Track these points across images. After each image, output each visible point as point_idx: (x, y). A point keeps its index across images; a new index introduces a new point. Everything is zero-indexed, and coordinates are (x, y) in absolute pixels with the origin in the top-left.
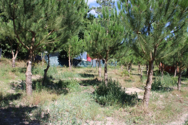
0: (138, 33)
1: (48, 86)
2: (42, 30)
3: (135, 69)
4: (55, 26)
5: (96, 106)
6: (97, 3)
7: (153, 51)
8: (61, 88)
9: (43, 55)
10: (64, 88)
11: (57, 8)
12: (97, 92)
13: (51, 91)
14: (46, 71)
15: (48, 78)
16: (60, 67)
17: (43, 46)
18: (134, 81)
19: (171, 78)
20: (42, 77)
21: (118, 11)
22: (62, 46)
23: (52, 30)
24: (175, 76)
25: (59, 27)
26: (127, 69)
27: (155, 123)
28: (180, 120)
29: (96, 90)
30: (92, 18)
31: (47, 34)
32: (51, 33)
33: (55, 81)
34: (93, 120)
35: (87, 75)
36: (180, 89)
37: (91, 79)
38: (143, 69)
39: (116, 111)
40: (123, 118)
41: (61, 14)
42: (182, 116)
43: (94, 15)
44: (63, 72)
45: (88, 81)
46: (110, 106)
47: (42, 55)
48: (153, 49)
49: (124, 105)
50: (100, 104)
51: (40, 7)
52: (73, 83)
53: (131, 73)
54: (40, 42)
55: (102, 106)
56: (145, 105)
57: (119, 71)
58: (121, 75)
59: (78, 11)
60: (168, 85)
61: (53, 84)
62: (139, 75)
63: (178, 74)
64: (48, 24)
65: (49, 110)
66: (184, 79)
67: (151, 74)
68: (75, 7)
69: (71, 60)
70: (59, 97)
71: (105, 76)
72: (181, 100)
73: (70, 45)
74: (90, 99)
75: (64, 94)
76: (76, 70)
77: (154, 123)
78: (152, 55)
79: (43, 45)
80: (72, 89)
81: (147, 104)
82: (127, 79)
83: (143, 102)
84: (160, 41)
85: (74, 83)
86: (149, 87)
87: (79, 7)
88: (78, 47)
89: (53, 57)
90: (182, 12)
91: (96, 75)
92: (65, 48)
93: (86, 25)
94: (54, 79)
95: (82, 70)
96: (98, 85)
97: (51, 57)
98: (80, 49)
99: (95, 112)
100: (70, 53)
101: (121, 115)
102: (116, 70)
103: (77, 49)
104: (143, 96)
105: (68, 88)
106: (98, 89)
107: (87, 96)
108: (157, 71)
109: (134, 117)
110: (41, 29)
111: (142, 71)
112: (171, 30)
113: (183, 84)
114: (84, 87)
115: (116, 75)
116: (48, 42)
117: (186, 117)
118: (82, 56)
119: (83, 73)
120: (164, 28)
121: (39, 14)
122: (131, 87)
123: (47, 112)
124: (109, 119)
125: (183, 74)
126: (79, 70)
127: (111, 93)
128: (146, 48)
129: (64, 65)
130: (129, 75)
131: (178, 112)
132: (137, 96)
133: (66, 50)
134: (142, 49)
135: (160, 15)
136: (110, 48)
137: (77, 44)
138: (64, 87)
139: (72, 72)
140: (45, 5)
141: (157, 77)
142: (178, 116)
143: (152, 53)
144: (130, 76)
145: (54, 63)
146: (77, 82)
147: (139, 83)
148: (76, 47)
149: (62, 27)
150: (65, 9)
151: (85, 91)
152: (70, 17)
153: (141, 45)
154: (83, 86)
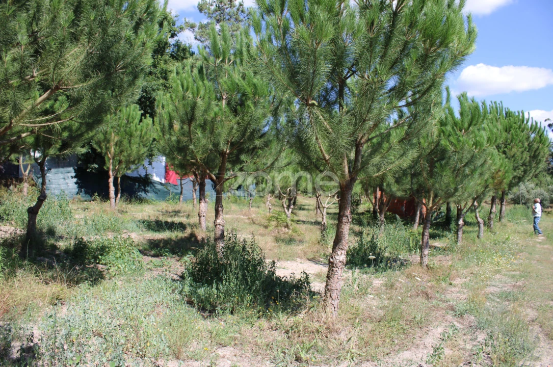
0: (310, 102)
1: (39, 258)
2: (19, 86)
3: (306, 207)
4: (63, 75)
5: (187, 316)
6: (201, 10)
7: (352, 155)
8: (82, 263)
9: (25, 163)
10: (92, 266)
11: (71, 20)
12: (192, 274)
13: (50, 274)
14: (33, 212)
15: (41, 233)
16: (82, 199)
17: (24, 135)
18: (301, 241)
19: (406, 231)
20: (21, 231)
21: (255, 39)
22: (86, 136)
23: (54, 84)
24: (416, 225)
25: (74, 78)
26: (283, 205)
27: (355, 359)
28: (422, 346)
29: (188, 270)
30: (185, 54)
31: (35, 98)
32: (50, 94)
33: (62, 244)
34: (178, 358)
35: (163, 224)
36: (426, 261)
37: (177, 237)
38: (327, 207)
39: (245, 328)
40: (265, 348)
41: (84, 39)
42: (428, 334)
43: (190, 47)
44: (90, 215)
45: (167, 242)
46: (230, 316)
47: (23, 162)
48: (350, 151)
49: (269, 311)
50: (199, 309)
51: (11, 11)
52: (120, 249)
53: (296, 218)
54: (13, 121)
55: (207, 314)
56: (328, 309)
57: (262, 212)
58: (266, 224)
59: (136, 32)
60: (396, 252)
61: (57, 252)
62: (317, 223)
63: (424, 221)
64: (40, 66)
65: (37, 333)
66: (439, 233)
67: (345, 220)
68: (125, 21)
69: (116, 179)
70: (72, 292)
71: (215, 226)
72: (430, 291)
73: (113, 134)
74: (172, 297)
75: (92, 281)
76: (132, 209)
77: (352, 358)
78: (349, 168)
79: (22, 131)
80: (116, 268)
81: (336, 307)
82: (283, 236)
83: (325, 300)
84: (370, 127)
85: (123, 250)
86: (341, 257)
87: (140, 19)
88: (137, 140)
89: (61, 169)
90: (427, 50)
91: (192, 226)
92: (99, 143)
93: (166, 74)
94: (61, 237)
95: (150, 210)
96: (195, 253)
97: (53, 170)
98: (144, 146)
99: (184, 334)
100: (113, 159)
101: (259, 341)
102: (252, 209)
103: (134, 147)
104: (324, 284)
105: (105, 264)
106: (196, 267)
107: (162, 289)
108: (367, 211)
109: (298, 346)
110: (15, 82)
111: (324, 213)
112: (400, 99)
113: (435, 248)
114: (154, 259)
115: (250, 224)
116: (39, 123)
117: (439, 336)
118: (150, 166)
119: (153, 218)
120: (381, 93)
121: (7, 34)
122: (293, 260)
123: (32, 342)
124: (225, 353)
125: (438, 220)
126: (142, 211)
127: (232, 277)
128: (333, 146)
129: (96, 194)
130: (289, 224)
131: (419, 325)
132: (308, 283)
133: (101, 148)
134: (321, 150)
135: (371, 56)
136: (232, 145)
137: (136, 130)
138: (92, 260)
139: (120, 215)
140: (29, 5)
141: (365, 230)
142: (419, 335)
143: (349, 162)
144: (291, 228)
145: (63, 187)
146: (131, 245)
147: (317, 246)
148: (132, 141)
149: (86, 77)
150: (95, 25)
151: (155, 273)
152: (111, 49)
153: (317, 139)
154: (150, 258)
